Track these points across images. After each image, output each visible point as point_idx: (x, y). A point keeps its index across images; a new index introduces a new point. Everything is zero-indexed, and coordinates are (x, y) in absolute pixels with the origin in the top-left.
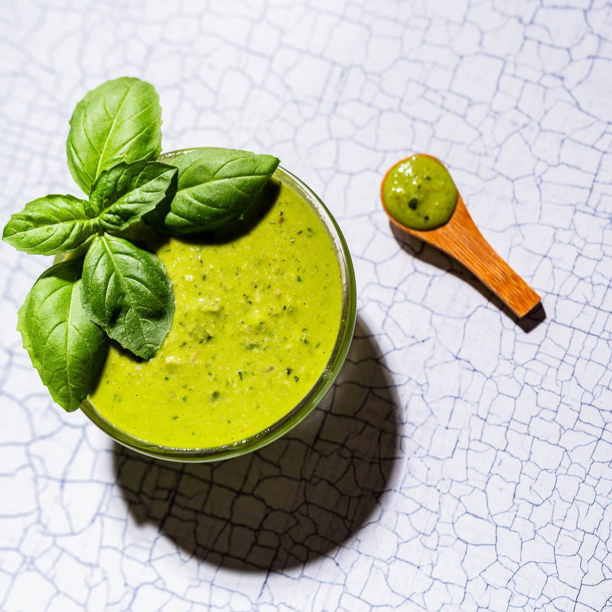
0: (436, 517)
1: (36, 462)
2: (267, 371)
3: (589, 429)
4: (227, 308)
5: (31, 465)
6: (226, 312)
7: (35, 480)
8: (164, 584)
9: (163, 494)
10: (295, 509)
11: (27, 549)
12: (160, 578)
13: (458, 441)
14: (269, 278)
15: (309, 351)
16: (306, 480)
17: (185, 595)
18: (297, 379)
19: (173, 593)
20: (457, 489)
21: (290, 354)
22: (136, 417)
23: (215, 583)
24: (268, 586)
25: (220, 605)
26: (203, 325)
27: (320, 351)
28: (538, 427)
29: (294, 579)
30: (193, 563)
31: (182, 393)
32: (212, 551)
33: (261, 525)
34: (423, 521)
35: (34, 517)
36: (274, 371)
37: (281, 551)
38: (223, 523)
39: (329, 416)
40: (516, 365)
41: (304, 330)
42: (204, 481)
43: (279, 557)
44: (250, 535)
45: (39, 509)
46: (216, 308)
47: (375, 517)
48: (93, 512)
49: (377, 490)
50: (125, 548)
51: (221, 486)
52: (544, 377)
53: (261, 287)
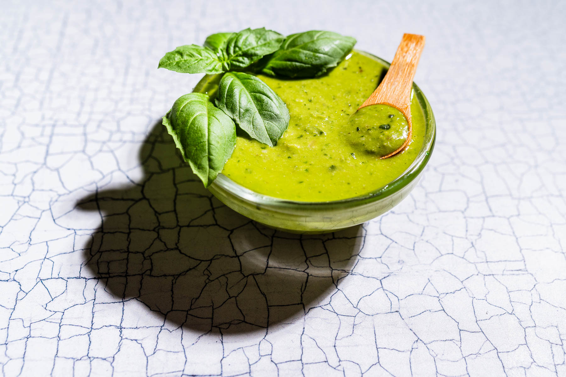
7: (94, 183)
12: (27, 294)
19: (14, 309)
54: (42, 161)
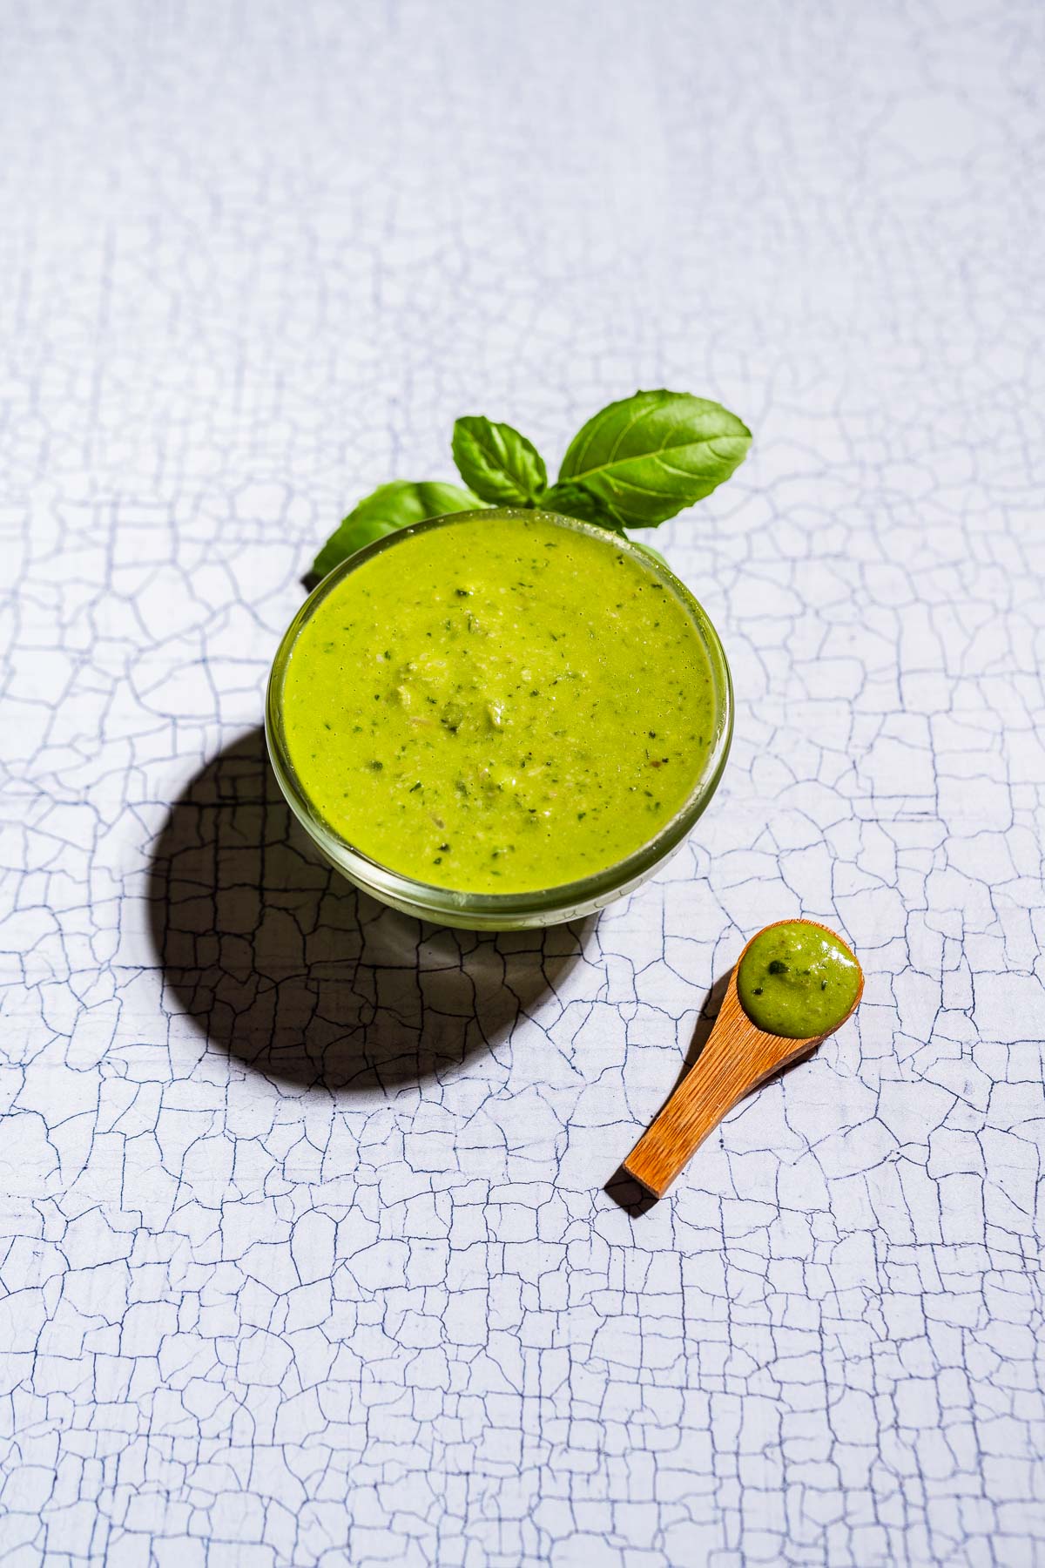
0: (316, 1180)
1: (220, 619)
2: (435, 820)
3: (532, 1371)
4: (504, 738)
5: (213, 615)
6: (497, 739)
7: (196, 627)
8: (103, 836)
9: (226, 790)
10: (261, 972)
11: (101, 649)
12: (110, 827)
13: (441, 1172)
14: (568, 777)
15: (484, 864)
16: (309, 972)
17: (96, 868)
18: (438, 862)
19: (93, 851)
20: (367, 1197)
21: (470, 842)
22: (312, 679)
23: (124, 900)
24: (140, 973)
25: (95, 919)
26: (468, 714)
27: (489, 878)
28: (505, 1289)
29: (161, 1006)
30: (143, 862)
31: (364, 723)
32: (168, 882)
33: (225, 934)
34: (304, 1163)
35: (144, 642)
36: (438, 828)
37: (195, 974)
38: (211, 882)
39: (414, 971)
40: (590, 1222)
41: (512, 848)
42: (263, 836)
43: (187, 975)
44: (204, 924)
45: (158, 645)
46: (498, 721)
47: (286, 1090)
48: (176, 712)
49: (327, 1079)
50: (137, 768)
51: (263, 861)
52: (588, 1272)
53: (551, 771)
54: (101, 579)
